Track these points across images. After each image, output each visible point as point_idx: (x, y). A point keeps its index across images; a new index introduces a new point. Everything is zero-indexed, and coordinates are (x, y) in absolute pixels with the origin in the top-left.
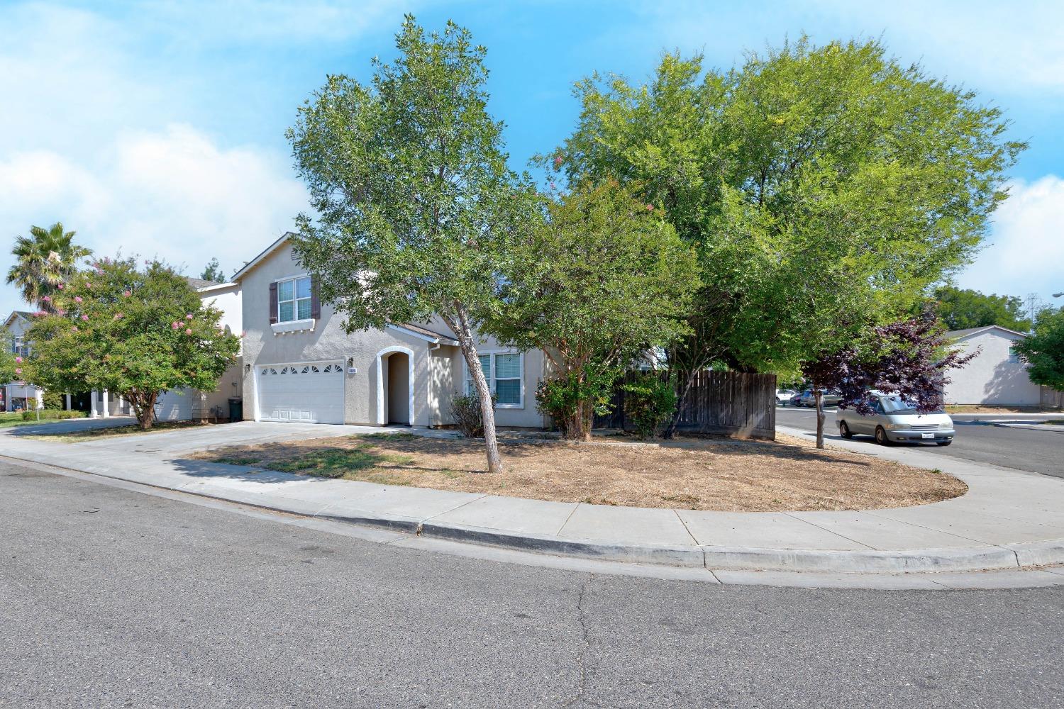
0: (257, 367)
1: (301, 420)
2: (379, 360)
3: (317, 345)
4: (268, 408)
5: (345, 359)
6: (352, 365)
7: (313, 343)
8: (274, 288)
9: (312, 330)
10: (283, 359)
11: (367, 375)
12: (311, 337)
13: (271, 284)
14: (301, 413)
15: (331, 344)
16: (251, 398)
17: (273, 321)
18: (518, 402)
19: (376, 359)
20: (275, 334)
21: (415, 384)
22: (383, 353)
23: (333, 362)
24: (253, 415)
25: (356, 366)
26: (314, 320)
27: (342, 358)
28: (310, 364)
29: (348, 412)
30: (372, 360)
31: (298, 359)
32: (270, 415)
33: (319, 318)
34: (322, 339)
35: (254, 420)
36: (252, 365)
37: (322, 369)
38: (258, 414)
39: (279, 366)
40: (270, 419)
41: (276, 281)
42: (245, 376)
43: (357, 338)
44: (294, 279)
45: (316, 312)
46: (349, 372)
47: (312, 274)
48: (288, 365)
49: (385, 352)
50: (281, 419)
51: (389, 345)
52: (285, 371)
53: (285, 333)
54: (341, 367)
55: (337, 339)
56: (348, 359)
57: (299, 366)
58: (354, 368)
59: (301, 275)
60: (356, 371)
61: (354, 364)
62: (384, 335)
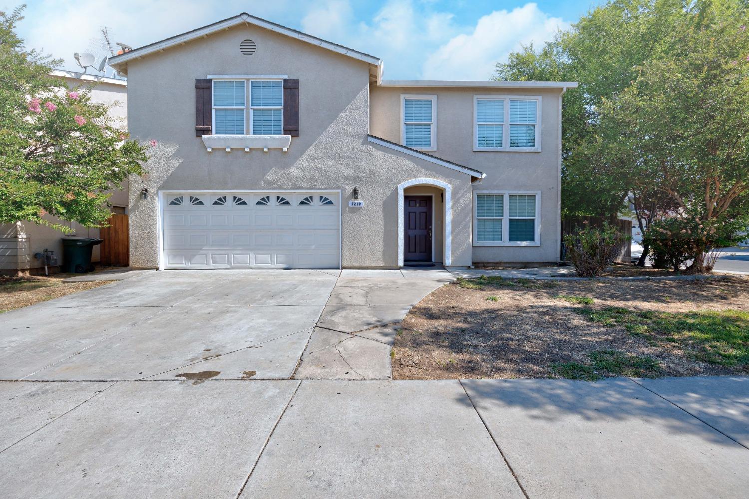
0: (161, 193)
1: (253, 265)
2: (401, 193)
3: (293, 170)
4: (184, 249)
5: (344, 190)
6: (357, 198)
7: (286, 166)
8: (203, 87)
9: (285, 149)
10: (224, 186)
11: (380, 209)
12: (282, 158)
13: (198, 81)
14: (253, 256)
15: (319, 170)
16: (150, 238)
17: (200, 132)
18: (532, 239)
19: (396, 191)
20: (209, 150)
21: (453, 221)
22: (407, 186)
23: (316, 193)
24: (155, 261)
25: (363, 198)
26: (290, 137)
27: (338, 188)
28: (273, 193)
29: (346, 253)
30: (388, 192)
31: (254, 185)
32: (190, 261)
33: (298, 135)
34: (304, 161)
35: (157, 269)
36: (152, 190)
37: (295, 202)
38: (163, 261)
39: (208, 195)
40: (190, 265)
41: (209, 77)
42: (136, 207)
43: (364, 164)
44: (248, 80)
45: (292, 127)
46: (350, 205)
47: (286, 77)
48: (229, 193)
49: (411, 184)
50: (212, 265)
51: (415, 177)
52: (221, 201)
53: (228, 150)
54: (331, 199)
55: (329, 165)
56: (349, 189)
57: (252, 195)
58: (359, 201)
59: (262, 76)
60: (363, 205)
61: (359, 196)
62: (408, 164)
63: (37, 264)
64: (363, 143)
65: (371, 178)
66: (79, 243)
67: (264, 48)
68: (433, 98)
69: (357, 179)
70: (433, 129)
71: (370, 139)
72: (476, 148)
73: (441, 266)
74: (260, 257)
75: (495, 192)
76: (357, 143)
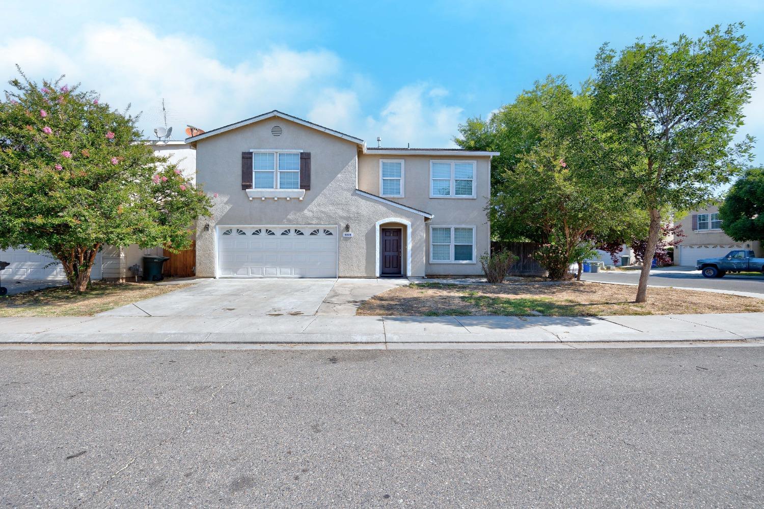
0: (217, 227)
1: (279, 275)
2: (378, 228)
3: (306, 212)
4: (232, 265)
5: (340, 225)
6: (348, 231)
7: (302, 210)
8: (247, 158)
9: (301, 199)
10: (260, 222)
11: (364, 238)
12: (299, 204)
13: (244, 153)
14: (278, 270)
15: (322, 212)
16: (210, 257)
17: (245, 187)
18: (471, 259)
19: (375, 226)
20: (251, 199)
21: (413, 247)
22: (382, 223)
23: (321, 227)
24: (213, 273)
25: (352, 231)
26: (304, 190)
27: (336, 224)
28: (293, 227)
29: (341, 267)
30: (369, 227)
31: (279, 222)
32: (235, 272)
33: (309, 189)
34: (313, 206)
35: (215, 278)
36: (212, 225)
37: (307, 232)
38: (218, 273)
39: (249, 228)
40: (235, 275)
41: (251, 151)
42: (201, 236)
43: (353, 209)
44: (277, 153)
45: (306, 184)
46: (344, 236)
47: (302, 151)
48: (263, 227)
49: (385, 222)
50: (251, 275)
51: (387, 217)
52: (257, 232)
53: (263, 199)
54: (331, 231)
55: (330, 209)
56: (343, 225)
57: (278, 229)
58: (350, 232)
59: (286, 151)
60: (352, 235)
61: (350, 230)
62: (382, 208)
63: (130, 274)
64: (352, 195)
65: (358, 218)
66: (155, 260)
67: (288, 133)
68: (402, 162)
69: (348, 218)
70: (402, 182)
71: (357, 192)
72: (432, 195)
73: (405, 276)
74: (283, 270)
75: (444, 226)
76: (349, 195)
